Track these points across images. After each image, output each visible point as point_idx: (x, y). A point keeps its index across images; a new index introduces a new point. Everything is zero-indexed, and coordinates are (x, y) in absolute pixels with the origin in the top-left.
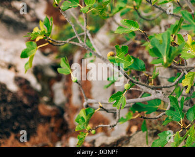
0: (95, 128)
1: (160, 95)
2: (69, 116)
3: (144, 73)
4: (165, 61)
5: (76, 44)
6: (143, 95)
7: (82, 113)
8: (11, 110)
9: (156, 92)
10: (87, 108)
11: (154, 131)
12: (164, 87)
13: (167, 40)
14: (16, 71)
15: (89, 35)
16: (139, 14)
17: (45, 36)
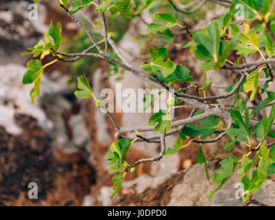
0: (134, 165)
1: (216, 110)
2: (96, 159)
3: (192, 84)
4: (216, 60)
5: (95, 55)
6: (193, 113)
7: (114, 147)
8: (16, 161)
9: (211, 107)
10: (120, 140)
11: (215, 161)
12: (220, 98)
13: (215, 34)
14: (16, 107)
15: (111, 42)
16: (175, 7)
17: (51, 49)
